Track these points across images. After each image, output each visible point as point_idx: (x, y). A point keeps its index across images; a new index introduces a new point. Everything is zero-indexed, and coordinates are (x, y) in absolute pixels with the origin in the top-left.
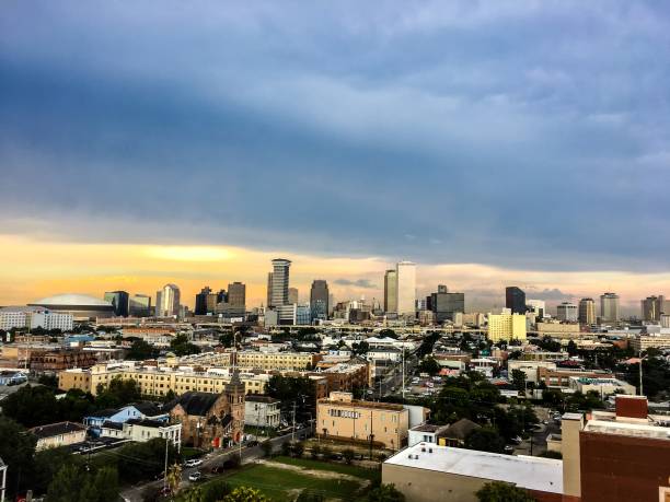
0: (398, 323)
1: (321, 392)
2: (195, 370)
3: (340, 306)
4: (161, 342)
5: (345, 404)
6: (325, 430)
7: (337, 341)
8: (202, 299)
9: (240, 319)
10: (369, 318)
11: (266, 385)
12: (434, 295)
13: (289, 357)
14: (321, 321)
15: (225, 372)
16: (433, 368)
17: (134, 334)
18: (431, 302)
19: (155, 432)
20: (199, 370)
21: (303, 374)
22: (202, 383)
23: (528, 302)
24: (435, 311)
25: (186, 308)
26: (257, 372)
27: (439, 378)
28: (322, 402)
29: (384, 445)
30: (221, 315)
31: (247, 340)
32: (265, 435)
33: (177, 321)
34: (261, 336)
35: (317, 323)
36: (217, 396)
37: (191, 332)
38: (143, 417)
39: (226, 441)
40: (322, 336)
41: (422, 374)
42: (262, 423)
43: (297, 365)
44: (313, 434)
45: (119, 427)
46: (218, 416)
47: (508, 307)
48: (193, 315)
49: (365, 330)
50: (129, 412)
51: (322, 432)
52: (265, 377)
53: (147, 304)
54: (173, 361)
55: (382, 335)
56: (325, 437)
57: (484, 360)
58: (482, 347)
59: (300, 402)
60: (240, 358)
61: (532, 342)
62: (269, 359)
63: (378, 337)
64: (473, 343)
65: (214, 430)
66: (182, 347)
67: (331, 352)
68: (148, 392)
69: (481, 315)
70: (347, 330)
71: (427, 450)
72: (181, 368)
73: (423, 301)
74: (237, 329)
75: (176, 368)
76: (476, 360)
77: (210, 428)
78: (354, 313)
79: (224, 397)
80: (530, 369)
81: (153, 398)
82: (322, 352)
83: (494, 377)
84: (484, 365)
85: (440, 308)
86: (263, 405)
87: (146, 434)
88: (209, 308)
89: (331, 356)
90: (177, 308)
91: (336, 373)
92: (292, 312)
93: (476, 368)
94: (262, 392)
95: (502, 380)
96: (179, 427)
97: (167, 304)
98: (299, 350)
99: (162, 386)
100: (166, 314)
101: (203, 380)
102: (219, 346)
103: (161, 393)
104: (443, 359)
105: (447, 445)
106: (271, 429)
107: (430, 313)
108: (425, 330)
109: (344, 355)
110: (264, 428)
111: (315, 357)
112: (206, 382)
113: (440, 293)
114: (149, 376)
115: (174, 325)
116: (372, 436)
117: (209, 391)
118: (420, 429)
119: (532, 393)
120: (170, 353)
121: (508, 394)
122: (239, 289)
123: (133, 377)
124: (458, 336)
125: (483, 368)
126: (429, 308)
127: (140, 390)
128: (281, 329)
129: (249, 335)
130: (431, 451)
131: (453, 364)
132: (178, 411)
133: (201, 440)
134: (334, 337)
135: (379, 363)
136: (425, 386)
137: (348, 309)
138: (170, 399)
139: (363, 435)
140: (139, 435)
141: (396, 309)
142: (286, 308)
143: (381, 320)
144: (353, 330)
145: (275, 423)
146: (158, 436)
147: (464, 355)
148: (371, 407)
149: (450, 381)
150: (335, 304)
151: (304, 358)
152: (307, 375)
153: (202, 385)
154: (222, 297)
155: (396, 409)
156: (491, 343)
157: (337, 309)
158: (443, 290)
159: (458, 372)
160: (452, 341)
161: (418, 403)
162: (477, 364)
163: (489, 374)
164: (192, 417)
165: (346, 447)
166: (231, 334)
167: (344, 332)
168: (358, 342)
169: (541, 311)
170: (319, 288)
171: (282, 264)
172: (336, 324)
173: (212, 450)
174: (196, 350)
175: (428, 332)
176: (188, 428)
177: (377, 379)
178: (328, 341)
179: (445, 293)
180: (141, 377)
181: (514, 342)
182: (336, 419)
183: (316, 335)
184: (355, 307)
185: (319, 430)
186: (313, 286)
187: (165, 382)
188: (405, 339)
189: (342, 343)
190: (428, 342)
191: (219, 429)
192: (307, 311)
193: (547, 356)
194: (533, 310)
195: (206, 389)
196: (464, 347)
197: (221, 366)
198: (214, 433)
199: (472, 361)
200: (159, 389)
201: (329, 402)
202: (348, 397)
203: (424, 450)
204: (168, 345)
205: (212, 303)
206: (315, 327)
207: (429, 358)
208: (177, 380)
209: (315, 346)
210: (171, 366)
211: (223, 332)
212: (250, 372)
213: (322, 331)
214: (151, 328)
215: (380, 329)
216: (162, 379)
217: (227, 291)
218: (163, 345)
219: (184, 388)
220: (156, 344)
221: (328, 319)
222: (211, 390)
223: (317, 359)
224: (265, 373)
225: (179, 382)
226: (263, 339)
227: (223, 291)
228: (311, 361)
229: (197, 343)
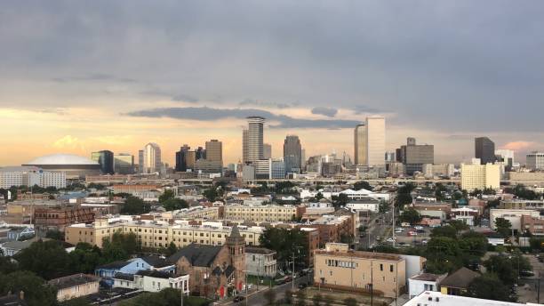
0: (370, 175)
1: (313, 243)
2: (189, 223)
3: (313, 160)
4: (150, 198)
5: (342, 254)
6: (323, 279)
7: (314, 194)
8: (182, 156)
9: (218, 175)
10: (341, 171)
11: (261, 238)
12: (403, 147)
13: (274, 209)
14: (295, 175)
15: (219, 225)
16: (413, 218)
17: (124, 191)
18: (400, 155)
19: (165, 283)
20: (193, 223)
21: (293, 225)
22: (199, 236)
23: (497, 152)
24: (405, 163)
25: (167, 165)
26: (250, 224)
27: (421, 228)
28: (319, 253)
29: (382, 293)
30: (200, 172)
31: (229, 194)
32: (264, 284)
33: (159, 177)
34: (241, 191)
35: (291, 177)
36: (219, 247)
37: (176, 187)
38: (152, 268)
39: (230, 290)
40: (299, 189)
41: (403, 224)
42: (261, 274)
43: (282, 217)
44: (311, 283)
45: (130, 278)
46: (221, 267)
47: (477, 157)
48: (174, 171)
49: (339, 183)
50: (136, 264)
51: (321, 281)
52: (258, 230)
53: (130, 162)
54: (168, 215)
55: (357, 187)
56: (323, 286)
57: (464, 209)
58: (458, 197)
59: (296, 254)
60: (228, 211)
61: (507, 191)
62: (255, 212)
63: (353, 189)
64: (448, 192)
65: (219, 280)
66: (171, 202)
67: (312, 204)
68: (148, 244)
69: (451, 166)
70: (322, 183)
71: (434, 298)
72: (177, 222)
73: (392, 154)
74: (218, 184)
75: (171, 222)
76: (457, 210)
77: (215, 278)
78: (325, 166)
79: (225, 249)
80: (514, 216)
81: (153, 250)
82: (302, 205)
83: (475, 225)
84: (465, 214)
85: (409, 160)
86: (262, 256)
87: (156, 284)
88: (188, 165)
89: (312, 209)
90: (158, 165)
91: (324, 225)
92: (267, 166)
93: (457, 217)
94: (258, 244)
95: (484, 228)
96: (187, 277)
97: (149, 162)
98: (282, 203)
99: (160, 238)
100: (149, 172)
101: (199, 233)
102: (204, 200)
103: (160, 245)
104: (424, 208)
105: (449, 293)
106: (270, 278)
107: (400, 165)
108: (397, 181)
109: (323, 206)
110: (262, 277)
111: (299, 210)
112: (202, 235)
113: (409, 145)
114: (148, 230)
115: (157, 181)
116: (371, 285)
117: (205, 243)
118: (420, 278)
119: (517, 241)
120: (161, 208)
121: (493, 242)
122: (216, 146)
123: (133, 230)
124: (431, 186)
125: (464, 217)
126: (399, 159)
127: (140, 242)
128: (259, 183)
129: (230, 190)
130: (438, 300)
131: (433, 213)
132: (183, 262)
133: (207, 289)
134: (311, 190)
135: (363, 214)
136: (409, 235)
137: (320, 162)
138: (172, 251)
139: (361, 283)
140: (151, 285)
141: (366, 161)
142: (262, 164)
143: (353, 172)
144: (327, 183)
145: (272, 273)
146: (169, 286)
147: (443, 204)
148: (368, 257)
149: (436, 231)
150: (307, 159)
151: (289, 211)
152: (298, 228)
153: (199, 238)
154: (200, 153)
155: (393, 259)
156: (465, 191)
157: (309, 163)
158: (411, 143)
159: (439, 221)
160: (427, 191)
161: (411, 252)
162: (458, 213)
163: (470, 222)
164: (196, 268)
165: (346, 296)
166: (214, 189)
167: (319, 186)
168: (337, 194)
169: (510, 160)
170: (292, 145)
171: (258, 121)
172: (310, 177)
173: (217, 299)
174: (184, 204)
175: (400, 183)
176: (193, 279)
177: (361, 229)
178: (305, 194)
179: (414, 145)
180: (140, 230)
181: (489, 191)
182: (334, 269)
183: (293, 189)
184: (327, 161)
185: (317, 279)
186: (286, 142)
187: (163, 235)
188: (380, 191)
189: (320, 196)
190: (404, 194)
191: (223, 279)
192: (282, 166)
193: (528, 204)
194: (503, 160)
195: (202, 241)
196: (440, 197)
197: (213, 220)
198: (219, 283)
199: (453, 210)
200: (158, 241)
201: (325, 253)
202: (344, 247)
203: (430, 299)
204: (157, 200)
205: (191, 160)
206: (291, 181)
207: (410, 208)
208: (174, 233)
209: (294, 199)
210: (166, 220)
211: (205, 187)
212: (242, 224)
213: (298, 184)
214: (138, 184)
215: (354, 182)
216: (160, 232)
217: (204, 148)
218: (152, 200)
219: (182, 240)
220: (145, 200)
221: (301, 173)
222: (207, 242)
223: (301, 211)
224: (256, 225)
225: (177, 234)
226: (244, 193)
227: (200, 149)
228: (295, 213)
229: (183, 197)
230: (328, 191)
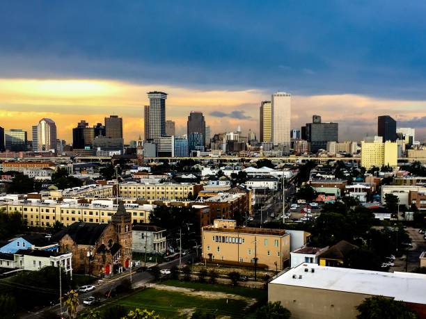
0: (274, 152)
1: (204, 220)
2: (79, 202)
3: (217, 138)
4: (43, 176)
5: (229, 231)
6: (210, 255)
7: (216, 171)
8: (79, 132)
9: (119, 153)
10: (246, 149)
11: (151, 215)
12: (309, 125)
13: (171, 187)
14: (199, 152)
15: (110, 203)
16: (309, 195)
17: (14, 168)
18: (306, 132)
19: (46, 262)
20: (83, 202)
21: (186, 203)
23: (399, 130)
24: (309, 141)
25: (64, 142)
26: (141, 202)
27: (316, 205)
28: (207, 229)
29: (267, 267)
30: (99, 149)
31: (128, 173)
32: (153, 261)
33: (55, 155)
34: (141, 169)
35: (195, 155)
36: (104, 226)
37: (71, 166)
38: (33, 247)
39: (116, 267)
40: (200, 167)
41: (300, 201)
42: (149, 251)
43: (179, 196)
44: (199, 259)
45: (10, 257)
46: (107, 245)
47: (379, 135)
48: (71, 149)
49: (242, 160)
50: (18, 243)
51: (208, 257)
52: (149, 207)
53: (23, 139)
54: (57, 194)
55: (260, 164)
56: (211, 262)
57: (358, 186)
58: (355, 174)
59: (185, 230)
60: (123, 190)
61: (403, 168)
62: (151, 190)
63: (255, 167)
64: (348, 170)
65: (104, 258)
66: (63, 180)
67: (211, 182)
68: (35, 224)
69: (354, 144)
70: (225, 161)
71: (310, 270)
72: (65, 200)
73: (298, 132)
74: (116, 162)
75: (60, 200)
76: (351, 187)
77: (100, 256)
78: (231, 144)
79: (112, 227)
80: (402, 193)
81: (40, 229)
82: (201, 183)
83: (368, 201)
84: (358, 191)
85: (314, 138)
86: (149, 234)
87: (37, 263)
88: (87, 142)
89: (211, 186)
90: (54, 141)
91: (218, 202)
92: (170, 144)
93: (351, 194)
94: (148, 222)
95: (376, 204)
96: (69, 255)
97: (43, 139)
98: (180, 181)
99: (48, 218)
100: (44, 149)
101: (88, 212)
102: (100, 178)
103: (48, 224)
104: (320, 186)
105: (327, 265)
106: (158, 255)
107: (305, 143)
108: (300, 159)
109: (222, 184)
110: (151, 255)
111: (195, 187)
112: (91, 213)
113: (314, 123)
114: (34, 209)
115: (53, 159)
116: (256, 259)
117: (94, 222)
118: (301, 252)
119: (403, 216)
120: (52, 186)
121: (381, 217)
122: (115, 122)
123: (18, 209)
124: (332, 164)
125: (358, 193)
126: (304, 137)
127: (26, 222)
128: (160, 161)
129: (130, 168)
130: (313, 271)
131: (329, 190)
132: (67, 241)
133: (92, 267)
134: (213, 168)
135: (259, 191)
136: (303, 212)
137: (225, 140)
138: (58, 230)
139: (247, 258)
140: (31, 264)
141: (272, 139)
142: (164, 141)
143: (257, 150)
144: (231, 161)
145: (161, 250)
146: (49, 264)
147: (340, 182)
148: (254, 233)
149: (327, 207)
150: (212, 137)
151: (186, 189)
152: (190, 205)
153: (88, 216)
154: (99, 130)
155: (277, 234)
156: (363, 170)
157: (214, 140)
158: (317, 121)
159: (334, 198)
160: (327, 169)
162: (352, 190)
163: (362, 198)
164: (80, 247)
165: (232, 270)
166: (112, 167)
167: (222, 163)
168: (237, 172)
169: (411, 138)
170: (196, 121)
171: (159, 96)
172: (214, 155)
173: (102, 276)
174: (78, 183)
175: (303, 161)
176: (78, 257)
177: (256, 207)
178: (206, 171)
179: (320, 123)
180: (26, 209)
181: (386, 169)
182: (221, 245)
183: (195, 166)
184: (232, 139)
185: (205, 255)
186: (190, 118)
187: (51, 214)
188: (282, 169)
189: (221, 174)
190: (304, 171)
191: (108, 256)
192: (185, 143)
193: (418, 181)
194: (404, 138)
195: (91, 220)
196: (339, 175)
197: (104, 198)
198: (104, 260)
199: (347, 187)
200: (45, 221)
201: (213, 229)
202: (231, 224)
203: (306, 270)
204: (50, 178)
205: (90, 136)
206: (193, 158)
207: (306, 185)
208: (62, 212)
209: (194, 177)
210: (55, 199)
211: (103, 165)
212: (134, 203)
213: (200, 162)
214: (30, 162)
215: (257, 160)
216: (47, 211)
217: (103, 124)
218: (44, 178)
219: (70, 219)
220: (36, 178)
221: (205, 151)
222: (97, 220)
223: (198, 189)
224: (148, 203)
225: (65, 214)
226: (143, 171)
227: (99, 125)
228: (192, 191)
229: (78, 176)
230: (230, 169)
